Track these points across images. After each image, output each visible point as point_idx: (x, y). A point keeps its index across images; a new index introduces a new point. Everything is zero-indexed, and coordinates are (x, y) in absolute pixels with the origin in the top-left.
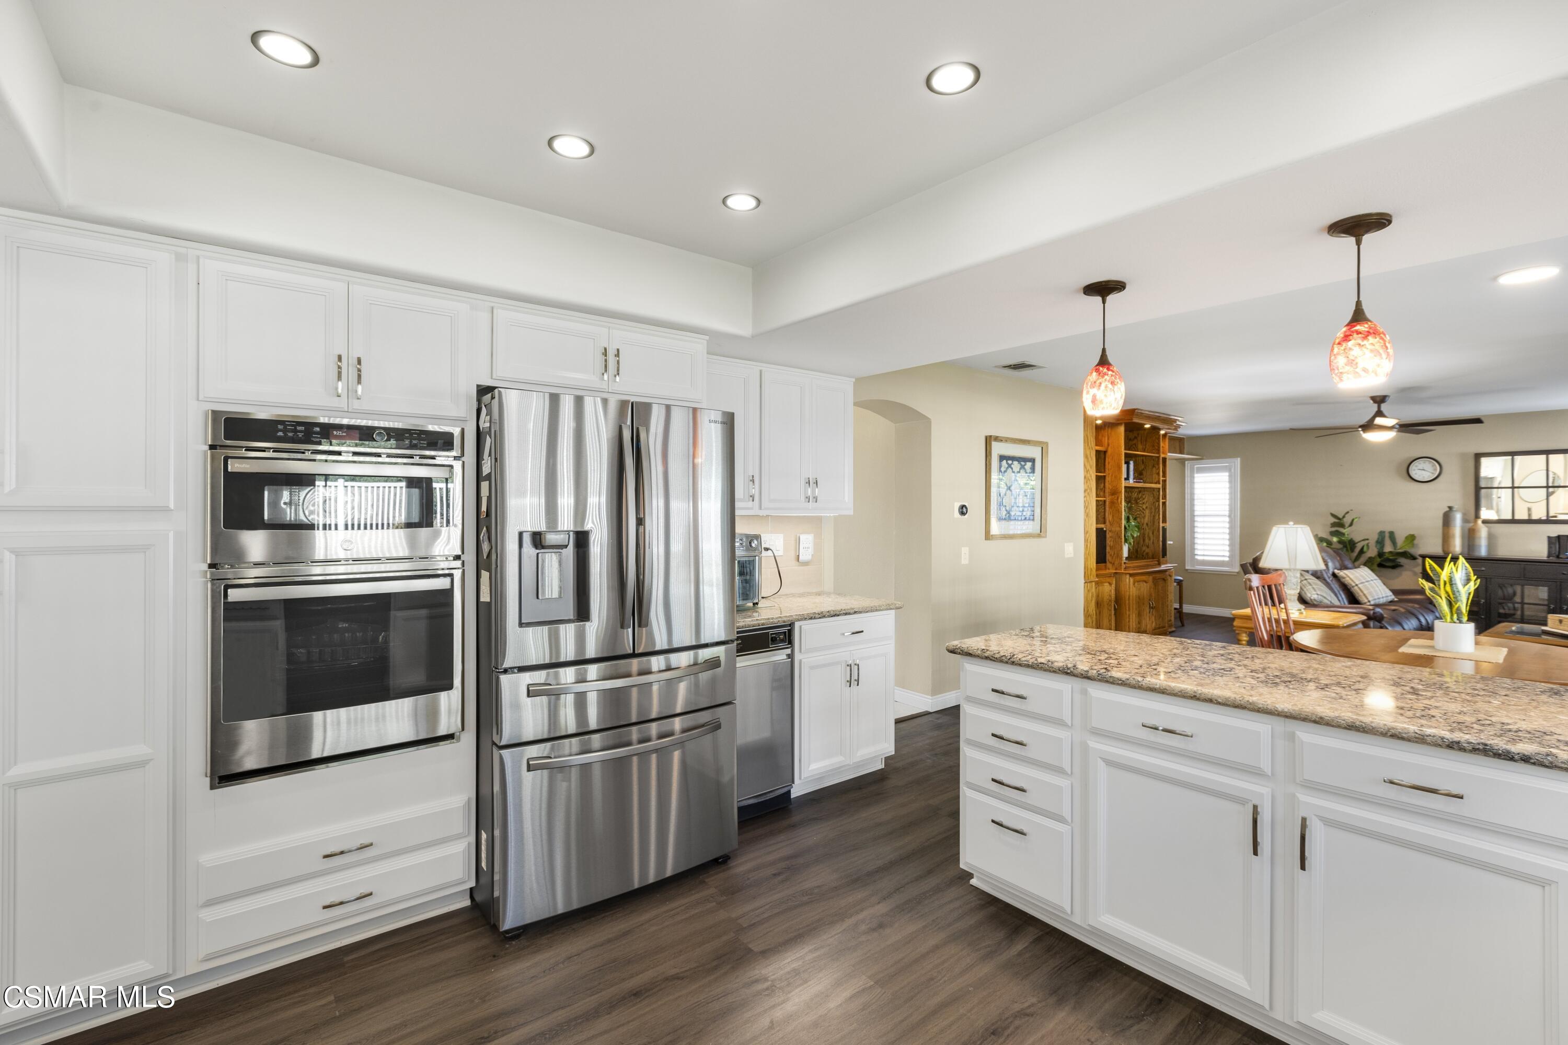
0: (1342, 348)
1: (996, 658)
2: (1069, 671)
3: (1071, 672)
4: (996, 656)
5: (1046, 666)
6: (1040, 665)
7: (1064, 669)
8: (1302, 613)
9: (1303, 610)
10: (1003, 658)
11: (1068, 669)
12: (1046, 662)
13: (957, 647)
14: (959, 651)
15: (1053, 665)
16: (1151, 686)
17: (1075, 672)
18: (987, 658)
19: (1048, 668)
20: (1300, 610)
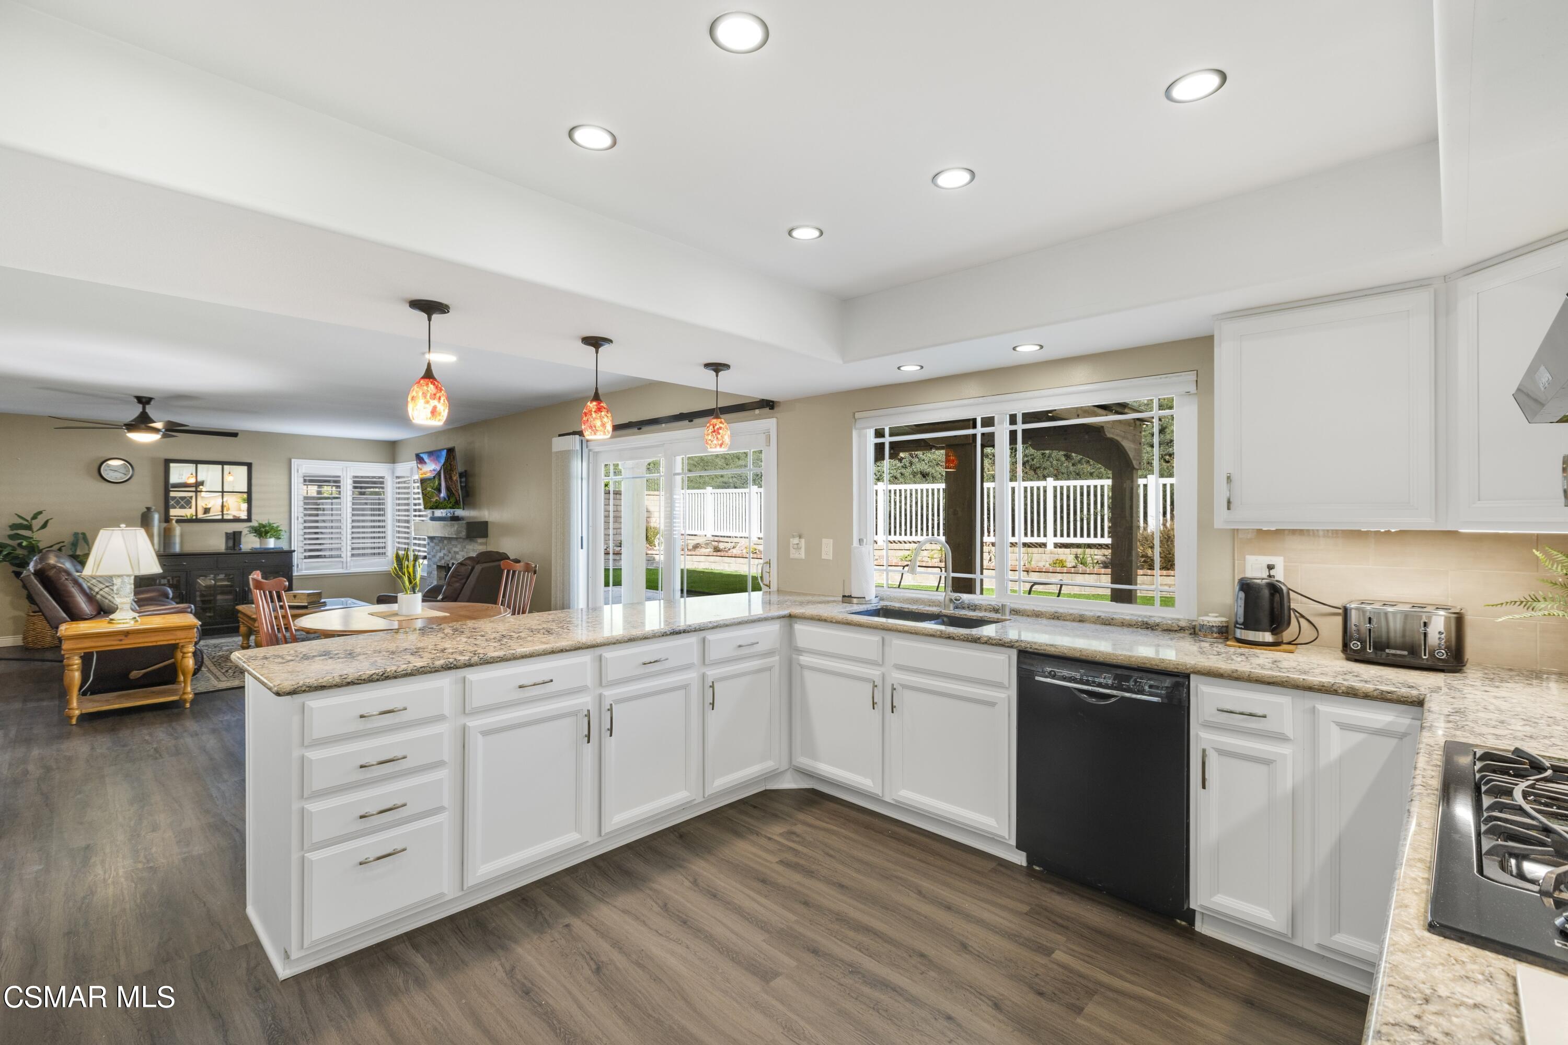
0: (599, 415)
1: (364, 680)
2: (452, 665)
3: (455, 665)
4: (363, 678)
5: (428, 668)
6: (421, 670)
7: (447, 665)
8: (137, 621)
9: (137, 618)
10: (374, 676)
11: (451, 664)
12: (426, 665)
13: (300, 685)
14: (303, 689)
15: (435, 666)
16: (523, 654)
17: (459, 664)
18: (348, 684)
19: (430, 670)
20: (135, 618)
